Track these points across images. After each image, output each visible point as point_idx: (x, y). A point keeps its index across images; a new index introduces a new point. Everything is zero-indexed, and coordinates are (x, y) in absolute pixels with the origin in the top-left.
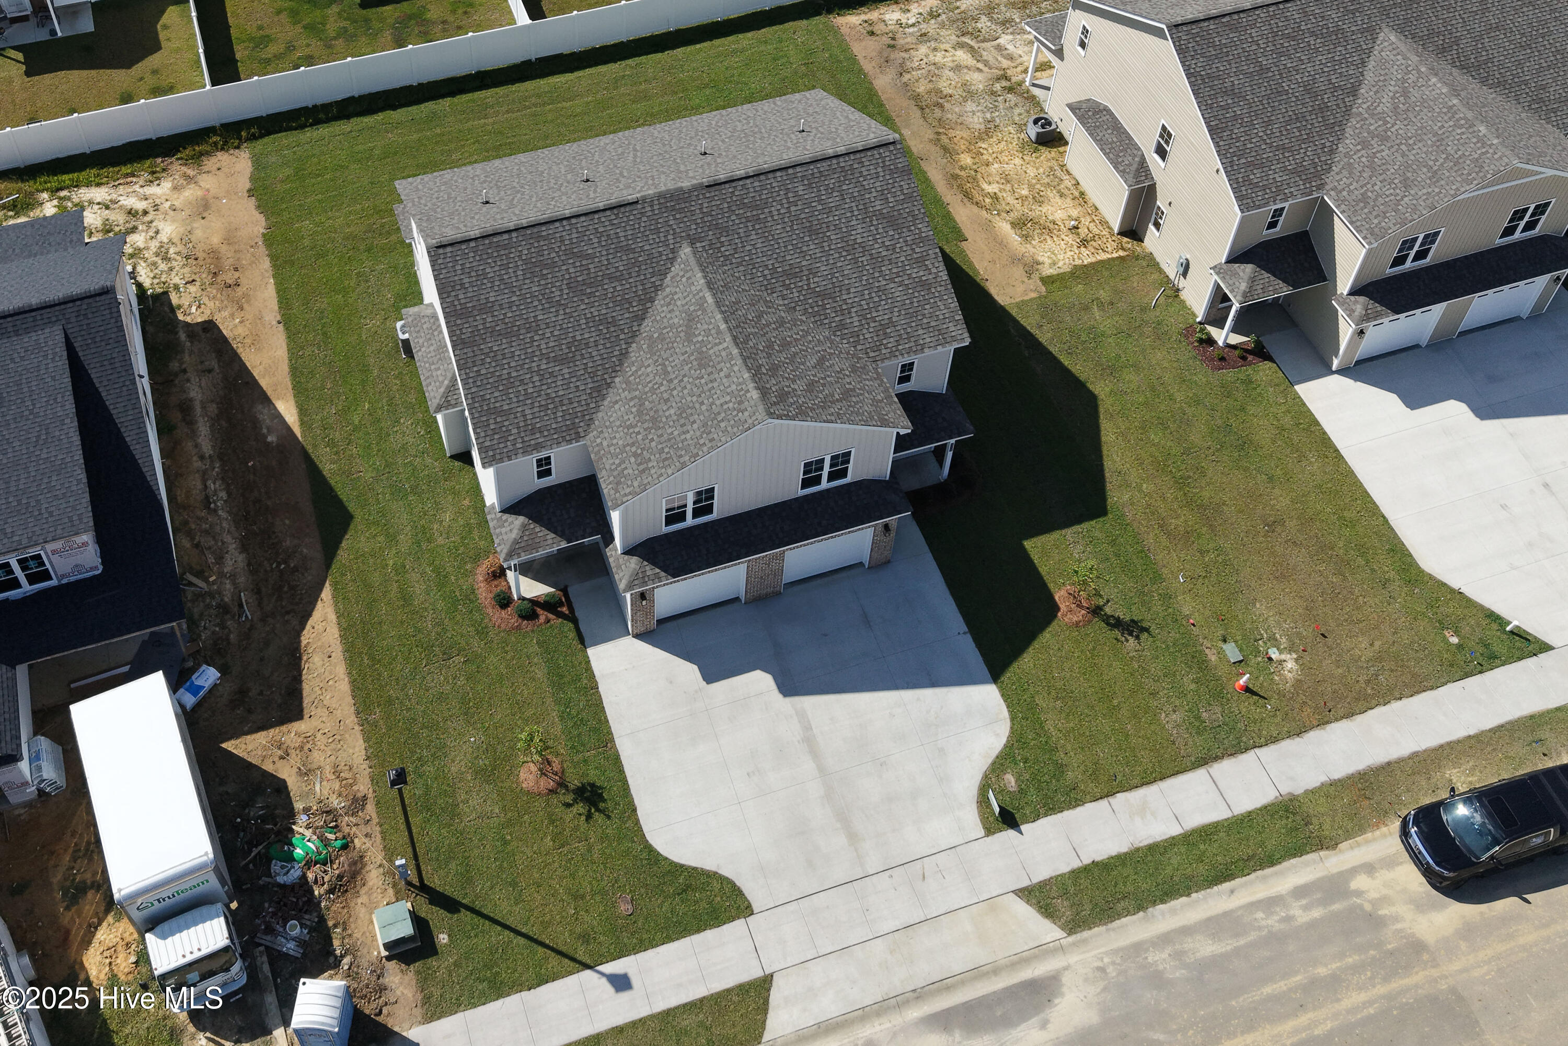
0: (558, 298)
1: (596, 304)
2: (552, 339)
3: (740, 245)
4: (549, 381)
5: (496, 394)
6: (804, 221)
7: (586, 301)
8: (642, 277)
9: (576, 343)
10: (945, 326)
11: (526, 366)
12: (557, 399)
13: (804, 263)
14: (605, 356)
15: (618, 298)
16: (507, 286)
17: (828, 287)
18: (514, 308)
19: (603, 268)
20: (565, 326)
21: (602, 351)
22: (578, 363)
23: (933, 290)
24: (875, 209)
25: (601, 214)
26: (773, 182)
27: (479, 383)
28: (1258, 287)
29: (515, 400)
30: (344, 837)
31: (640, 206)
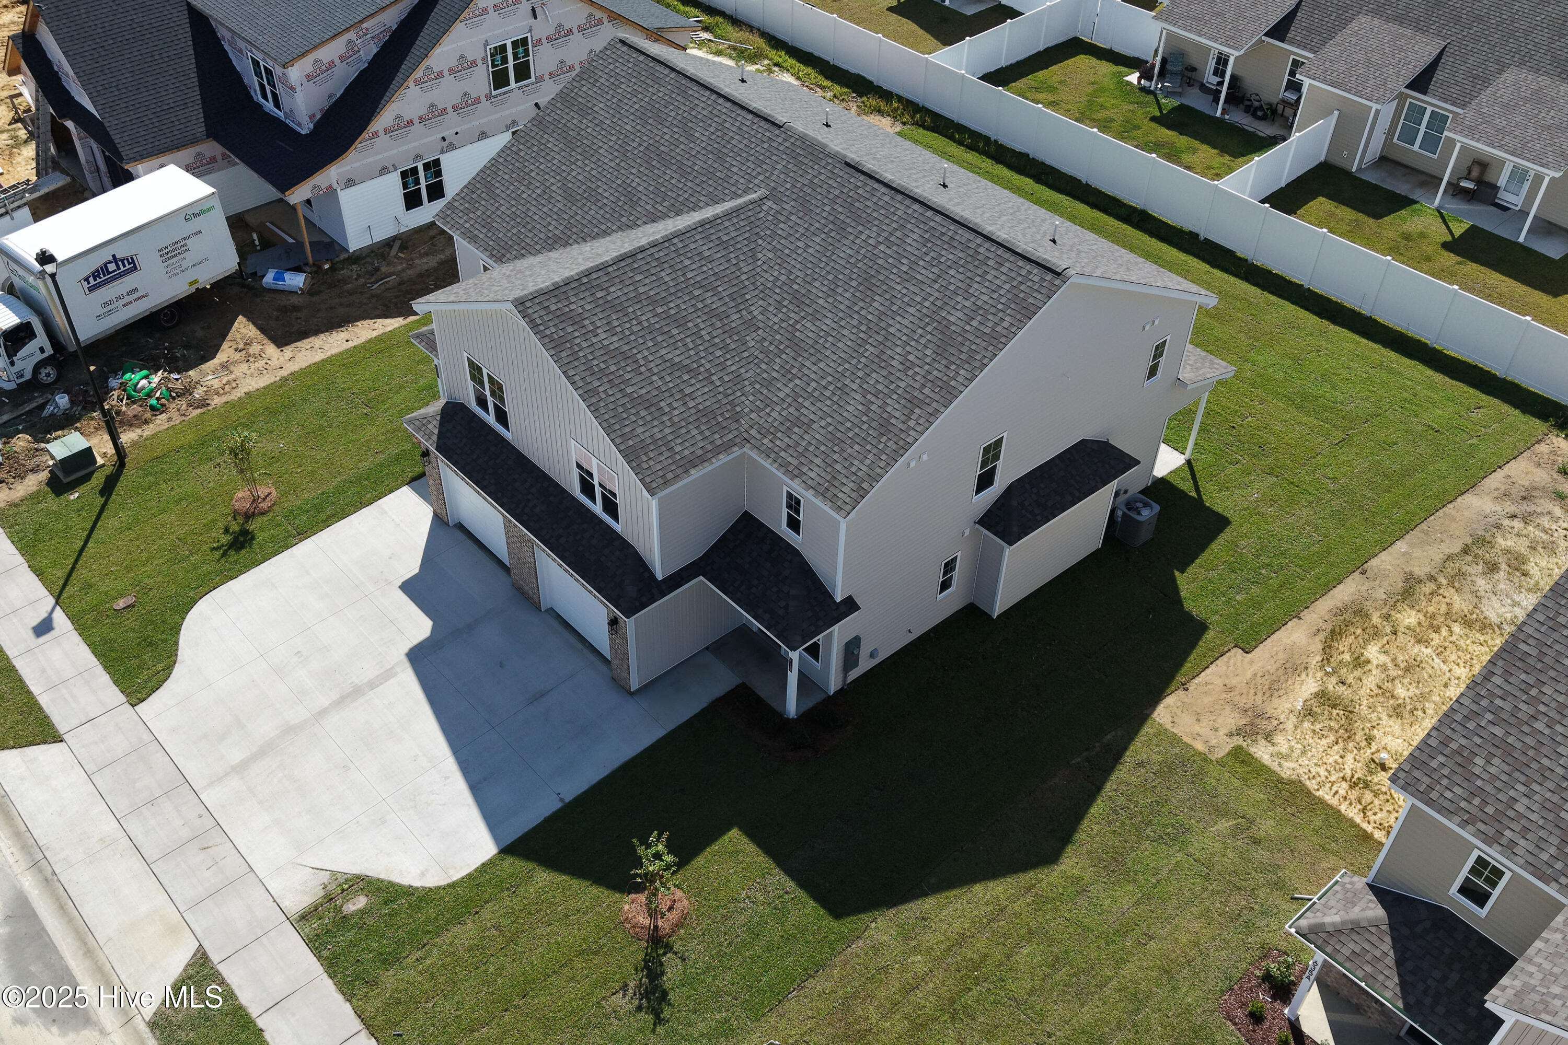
0: (630, 148)
1: (645, 178)
2: (585, 174)
3: (798, 236)
4: (543, 202)
5: (507, 177)
6: (876, 267)
7: (642, 169)
8: (699, 189)
9: (593, 193)
10: (844, 480)
11: (547, 176)
12: (528, 219)
13: (821, 301)
14: (594, 222)
15: (663, 189)
17: (809, 341)
18: (599, 129)
19: (687, 156)
20: (605, 173)
21: (598, 217)
22: (574, 208)
23: (884, 439)
24: (948, 317)
25: (744, 113)
26: (902, 208)
27: (509, 159)
28: (1352, 945)
29: (508, 192)
30: (163, 405)
31: (777, 132)
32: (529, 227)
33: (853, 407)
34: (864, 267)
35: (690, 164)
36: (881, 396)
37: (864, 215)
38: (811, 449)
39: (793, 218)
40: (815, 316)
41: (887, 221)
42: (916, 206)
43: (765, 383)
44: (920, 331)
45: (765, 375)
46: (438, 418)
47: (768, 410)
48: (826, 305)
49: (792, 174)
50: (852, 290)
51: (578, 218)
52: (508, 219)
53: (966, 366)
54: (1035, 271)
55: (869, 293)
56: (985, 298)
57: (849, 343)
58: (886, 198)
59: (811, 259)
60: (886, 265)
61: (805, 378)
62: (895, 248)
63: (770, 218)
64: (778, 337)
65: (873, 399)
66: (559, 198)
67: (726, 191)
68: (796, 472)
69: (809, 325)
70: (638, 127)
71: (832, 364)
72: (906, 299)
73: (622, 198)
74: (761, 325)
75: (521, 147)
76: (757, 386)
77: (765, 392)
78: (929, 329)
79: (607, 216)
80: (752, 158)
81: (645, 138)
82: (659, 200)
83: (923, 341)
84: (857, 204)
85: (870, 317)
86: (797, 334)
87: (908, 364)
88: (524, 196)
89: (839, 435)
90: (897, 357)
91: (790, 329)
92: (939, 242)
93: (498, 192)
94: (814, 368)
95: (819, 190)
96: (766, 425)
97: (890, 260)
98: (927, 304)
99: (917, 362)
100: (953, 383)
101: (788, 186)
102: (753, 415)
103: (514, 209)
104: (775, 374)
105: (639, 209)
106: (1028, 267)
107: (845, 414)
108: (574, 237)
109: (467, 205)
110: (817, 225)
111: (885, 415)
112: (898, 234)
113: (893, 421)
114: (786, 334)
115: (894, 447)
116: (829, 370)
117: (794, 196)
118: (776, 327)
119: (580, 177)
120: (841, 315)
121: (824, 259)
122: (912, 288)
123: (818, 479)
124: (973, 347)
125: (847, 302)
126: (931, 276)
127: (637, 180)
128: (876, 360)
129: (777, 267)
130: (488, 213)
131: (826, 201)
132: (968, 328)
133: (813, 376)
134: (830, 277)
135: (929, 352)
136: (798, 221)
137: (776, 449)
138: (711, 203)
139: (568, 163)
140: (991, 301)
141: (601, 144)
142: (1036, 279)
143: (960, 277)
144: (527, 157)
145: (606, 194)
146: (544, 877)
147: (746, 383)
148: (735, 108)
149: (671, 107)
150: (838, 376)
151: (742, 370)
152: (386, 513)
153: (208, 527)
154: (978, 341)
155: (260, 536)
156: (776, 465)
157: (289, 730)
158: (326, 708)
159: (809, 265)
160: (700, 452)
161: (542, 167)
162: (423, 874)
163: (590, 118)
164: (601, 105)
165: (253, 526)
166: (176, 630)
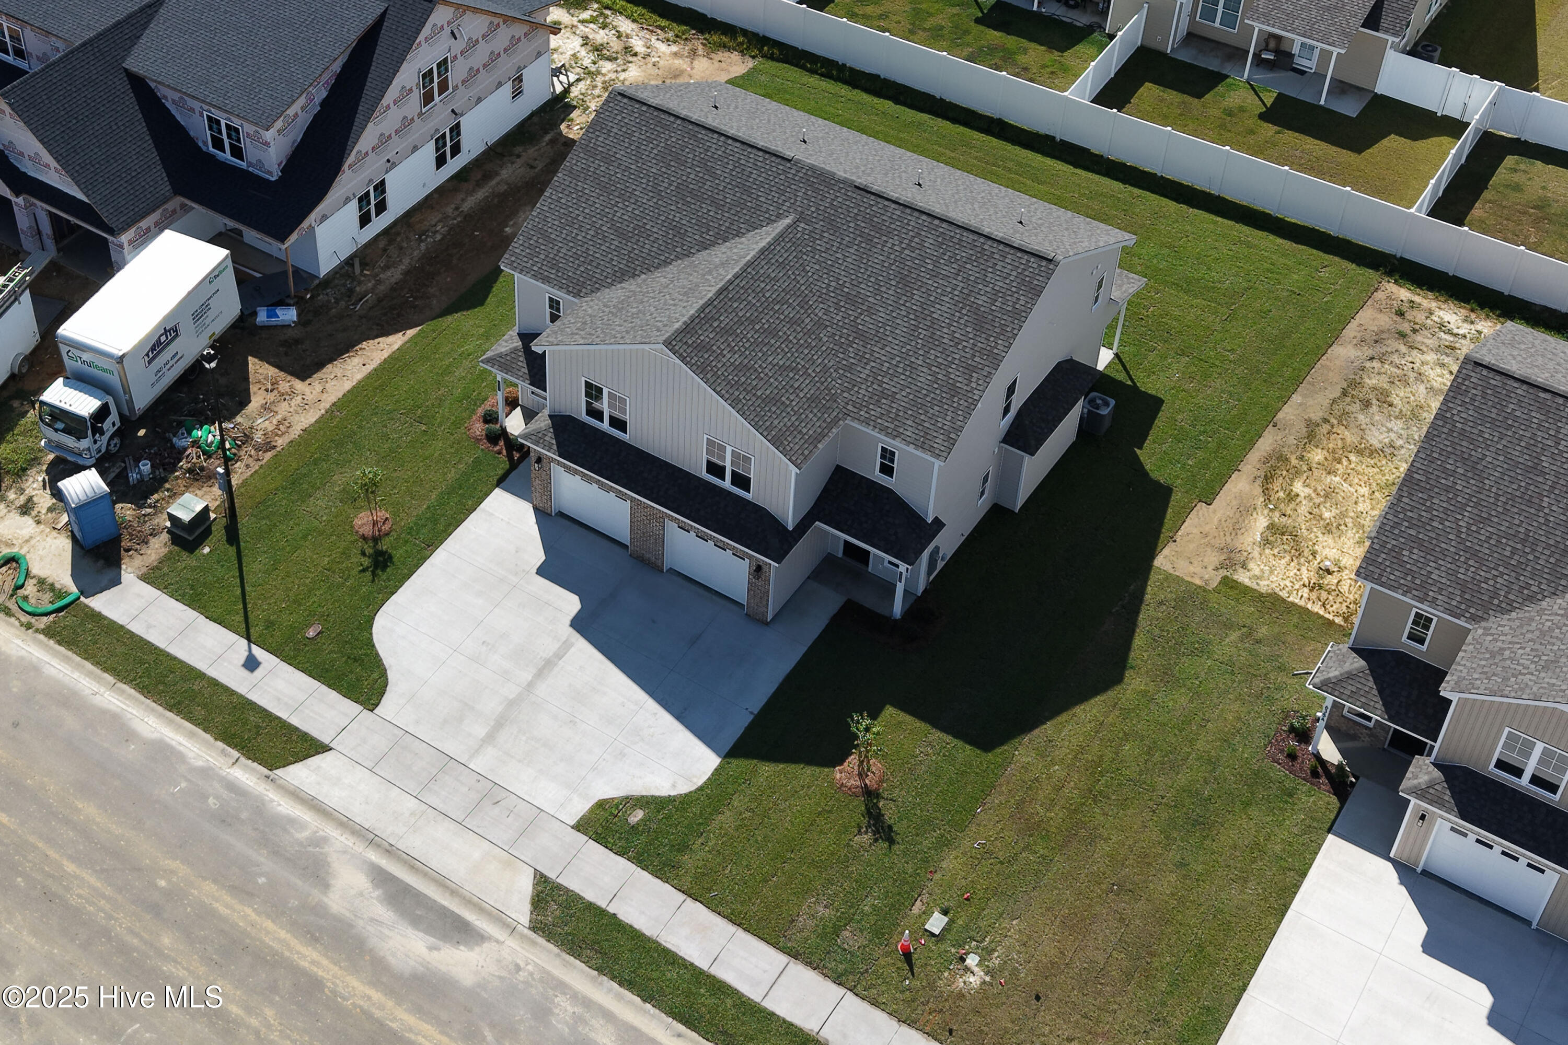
0: (662, 189)
1: (685, 213)
2: (629, 214)
3: (834, 249)
4: (599, 241)
5: (556, 223)
6: (906, 268)
7: (679, 206)
8: (736, 218)
9: (642, 230)
10: (935, 434)
11: (594, 219)
12: (590, 258)
13: (870, 299)
14: (652, 254)
15: (704, 221)
16: (638, 155)
17: (871, 331)
18: (626, 174)
19: (716, 191)
20: (647, 211)
21: (654, 249)
22: (629, 244)
23: (956, 399)
24: (976, 301)
25: (754, 151)
26: (913, 220)
27: (552, 206)
28: (1350, 687)
29: (563, 236)
30: (235, 454)
31: (789, 165)
32: (594, 264)
33: (924, 377)
34: (898, 269)
35: (721, 197)
36: (942, 367)
37: (884, 228)
38: (901, 414)
39: (825, 235)
40: (870, 311)
41: (904, 231)
42: (924, 217)
43: (846, 368)
44: (957, 314)
45: (844, 362)
46: (552, 430)
47: (856, 389)
48: (876, 302)
49: (813, 199)
50: (893, 288)
51: (636, 252)
52: (571, 259)
53: (1002, 337)
54: (1032, 260)
55: (908, 289)
56: (1001, 284)
57: (905, 330)
58: (898, 213)
59: (852, 266)
60: (914, 266)
61: (878, 361)
62: (917, 251)
63: (806, 237)
64: (845, 331)
65: (937, 370)
66: (612, 237)
67: (761, 218)
68: (895, 433)
69: (867, 319)
70: (663, 170)
71: (896, 347)
72: (939, 291)
73: (670, 232)
74: (828, 323)
75: (560, 195)
76: (841, 372)
77: (849, 375)
78: (964, 312)
79: (662, 248)
80: (774, 189)
81: (673, 179)
82: (704, 230)
83: (962, 321)
84: (875, 219)
85: (914, 307)
86: (860, 327)
87: (957, 340)
88: (579, 238)
89: (919, 401)
90: (946, 336)
91: (852, 323)
92: (951, 244)
93: (553, 236)
94: (883, 352)
95: (840, 210)
96: (858, 401)
97: (917, 262)
98: (956, 293)
99: (963, 338)
100: (995, 351)
101: (813, 209)
102: (845, 395)
103: (574, 250)
104: (852, 360)
105: (689, 239)
106: (1026, 257)
107: (919, 384)
108: (639, 268)
109: (528, 251)
110: (847, 239)
111: (951, 381)
112: (916, 240)
113: (958, 385)
114: (851, 328)
115: (966, 404)
116: (895, 352)
117: (821, 217)
118: (840, 324)
119: (625, 217)
120: (891, 308)
121: (862, 266)
122: (941, 282)
123: (914, 436)
124: (1003, 322)
125: (892, 298)
126: (953, 271)
127: (678, 215)
128: (931, 340)
129: (825, 276)
130: (552, 256)
131: (849, 219)
132: (993, 308)
133: (884, 358)
134: (872, 279)
135: (969, 329)
136: (831, 237)
137: (873, 418)
138: (751, 229)
139: (609, 206)
140: (1005, 286)
141: (634, 187)
142: (1035, 266)
143: (976, 269)
144: (570, 204)
145: (655, 230)
146: (767, 770)
147: (832, 370)
148: (745, 147)
149: (687, 150)
150: (904, 356)
151: (826, 361)
152: (492, 514)
153: (346, 554)
154: (1005, 317)
155: (397, 554)
156: (877, 430)
157: (512, 703)
158: (531, 681)
159: (852, 272)
160: (819, 430)
161: (587, 211)
162: (674, 786)
163: (615, 164)
164: (622, 152)
165: (384, 545)
166: (370, 644)
